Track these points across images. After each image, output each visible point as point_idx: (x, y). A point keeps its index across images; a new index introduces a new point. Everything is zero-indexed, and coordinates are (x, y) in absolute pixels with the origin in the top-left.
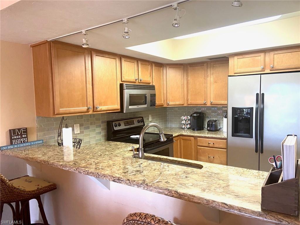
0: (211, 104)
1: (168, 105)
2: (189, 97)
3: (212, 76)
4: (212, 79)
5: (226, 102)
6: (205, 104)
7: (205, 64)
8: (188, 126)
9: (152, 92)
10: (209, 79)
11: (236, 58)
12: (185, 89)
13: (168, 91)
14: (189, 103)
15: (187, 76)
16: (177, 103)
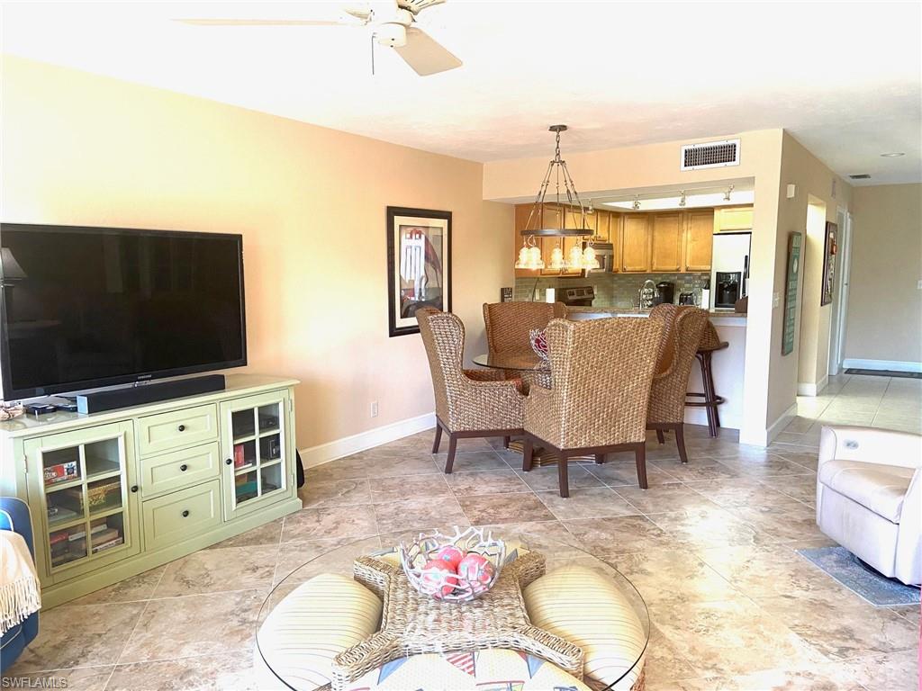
0: (687, 270)
1: (625, 270)
2: (655, 260)
3: (689, 231)
4: (689, 236)
5: (708, 268)
6: (678, 270)
7: (680, 215)
8: (650, 303)
9: (610, 252)
10: (684, 235)
11: (723, 210)
12: (649, 249)
13: (626, 251)
14: (654, 269)
15: (653, 230)
16: (638, 268)
